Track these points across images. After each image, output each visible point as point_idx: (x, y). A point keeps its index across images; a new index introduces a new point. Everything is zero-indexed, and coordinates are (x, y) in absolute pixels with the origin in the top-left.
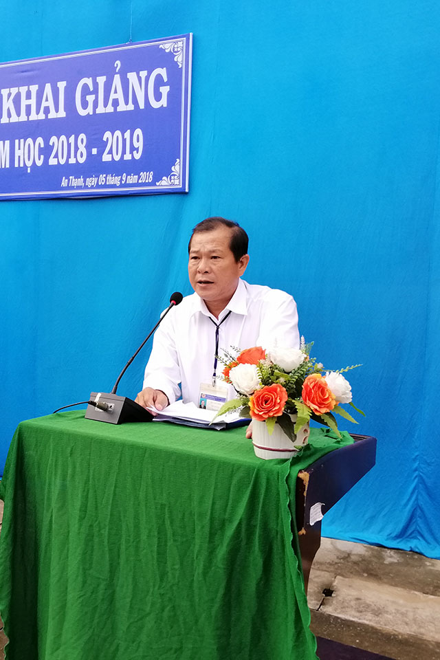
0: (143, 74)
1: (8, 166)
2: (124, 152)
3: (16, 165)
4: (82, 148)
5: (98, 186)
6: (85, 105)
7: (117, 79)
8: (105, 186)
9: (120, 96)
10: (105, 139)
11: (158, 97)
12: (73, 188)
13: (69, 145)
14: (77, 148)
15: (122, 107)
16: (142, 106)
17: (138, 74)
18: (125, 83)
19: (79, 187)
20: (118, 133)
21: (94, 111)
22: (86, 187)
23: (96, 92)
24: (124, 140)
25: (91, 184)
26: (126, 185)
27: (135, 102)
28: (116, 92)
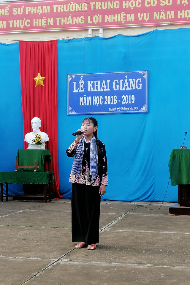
0: (134, 80)
1: (90, 104)
2: (129, 101)
3: (93, 104)
4: (115, 100)
5: (121, 111)
6: (116, 87)
7: (126, 81)
8: (123, 111)
9: (127, 85)
10: (123, 97)
11: (139, 86)
12: (113, 111)
13: (111, 99)
14: (114, 100)
15: (128, 89)
16: (134, 89)
17: (133, 80)
18: (129, 82)
19: (114, 111)
20: (127, 96)
21: (119, 89)
22: (117, 111)
23: (119, 84)
24: (129, 98)
25: (118, 110)
26: (129, 111)
27: (132, 87)
28: (126, 84)
